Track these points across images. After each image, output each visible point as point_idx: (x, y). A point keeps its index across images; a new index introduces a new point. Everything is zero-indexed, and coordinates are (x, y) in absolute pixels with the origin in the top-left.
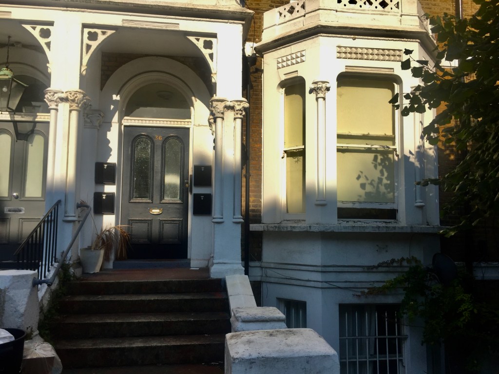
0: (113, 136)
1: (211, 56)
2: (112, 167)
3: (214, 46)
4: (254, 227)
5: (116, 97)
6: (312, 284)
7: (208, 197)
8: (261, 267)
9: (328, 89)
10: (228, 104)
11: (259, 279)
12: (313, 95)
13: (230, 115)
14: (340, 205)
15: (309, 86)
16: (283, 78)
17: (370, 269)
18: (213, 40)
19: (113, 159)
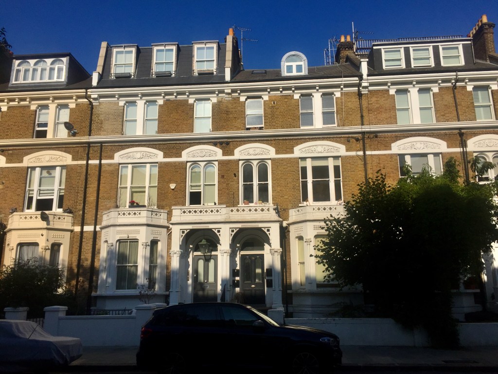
0: (238, 259)
1: (269, 234)
2: (238, 270)
3: (270, 230)
4: (289, 291)
5: (238, 245)
6: (308, 312)
7: (271, 280)
8: (293, 307)
9: (311, 241)
10: (275, 250)
11: (292, 311)
12: (306, 243)
13: (276, 254)
14: (318, 283)
15: (305, 240)
16: (297, 235)
17: (329, 306)
18: (270, 229)
19: (238, 268)
